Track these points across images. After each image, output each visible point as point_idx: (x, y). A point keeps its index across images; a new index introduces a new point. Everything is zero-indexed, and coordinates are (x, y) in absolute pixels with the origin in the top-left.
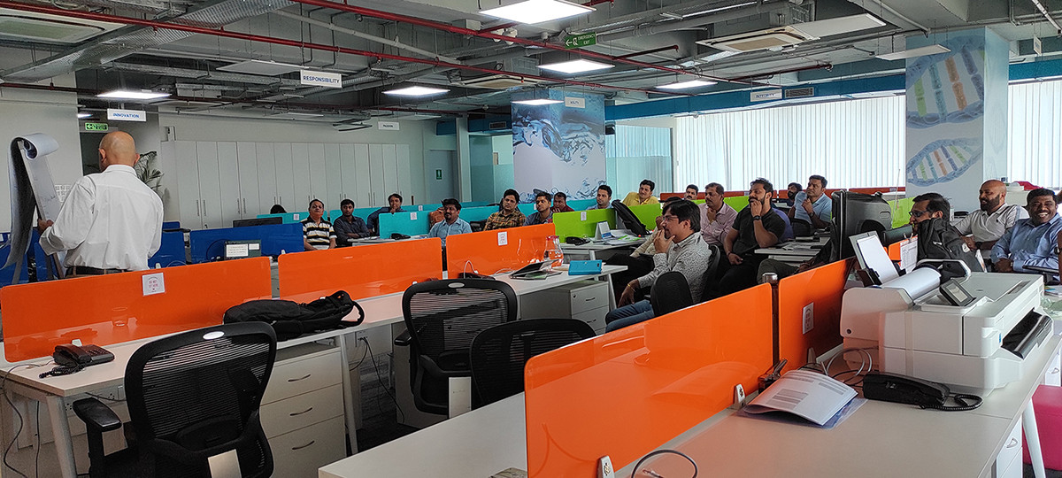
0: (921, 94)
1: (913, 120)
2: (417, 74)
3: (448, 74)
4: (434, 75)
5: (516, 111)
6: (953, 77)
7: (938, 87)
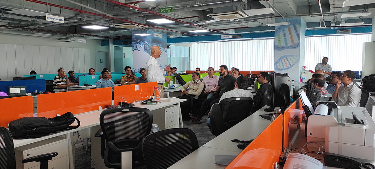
0: (279, 39)
1: (277, 48)
2: (96, 20)
3: (108, 21)
4: (102, 21)
5: (134, 38)
6: (290, 33)
7: (285, 37)
